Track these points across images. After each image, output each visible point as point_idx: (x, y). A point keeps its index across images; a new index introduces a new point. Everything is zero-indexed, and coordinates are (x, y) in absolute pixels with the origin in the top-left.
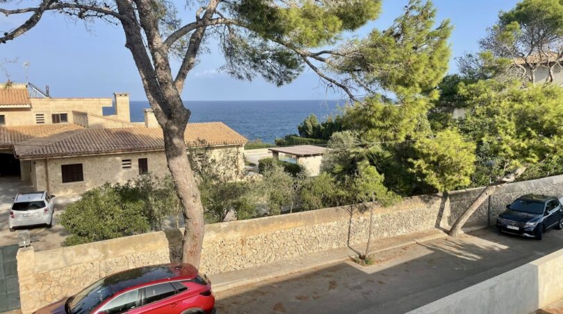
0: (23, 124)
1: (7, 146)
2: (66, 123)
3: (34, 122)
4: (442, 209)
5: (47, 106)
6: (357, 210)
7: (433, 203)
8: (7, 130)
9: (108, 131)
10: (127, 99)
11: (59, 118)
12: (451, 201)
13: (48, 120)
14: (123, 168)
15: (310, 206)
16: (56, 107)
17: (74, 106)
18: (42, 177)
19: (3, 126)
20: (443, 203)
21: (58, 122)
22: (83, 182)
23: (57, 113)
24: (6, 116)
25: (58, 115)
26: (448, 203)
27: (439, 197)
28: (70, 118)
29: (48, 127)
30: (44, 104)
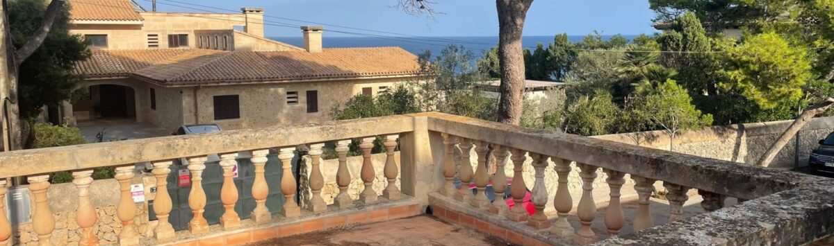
0: (131, 48)
1: (122, 74)
2: (185, 48)
3: (146, 46)
4: (738, 145)
5: (161, 23)
6: (644, 138)
7: (728, 137)
8: (114, 56)
9: (261, 55)
10: (259, 16)
11: (178, 40)
12: (747, 136)
13: (163, 43)
14: (288, 102)
15: (591, 130)
16: (174, 26)
17: (196, 24)
18: (191, 112)
19: (105, 49)
20: (739, 137)
21: (176, 45)
22: (240, 119)
23: (174, 33)
24: (108, 36)
25: (176, 36)
26: (744, 139)
27: (733, 129)
28: (192, 41)
29: (165, 52)
30: (159, 21)
